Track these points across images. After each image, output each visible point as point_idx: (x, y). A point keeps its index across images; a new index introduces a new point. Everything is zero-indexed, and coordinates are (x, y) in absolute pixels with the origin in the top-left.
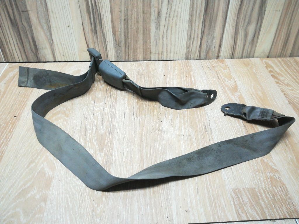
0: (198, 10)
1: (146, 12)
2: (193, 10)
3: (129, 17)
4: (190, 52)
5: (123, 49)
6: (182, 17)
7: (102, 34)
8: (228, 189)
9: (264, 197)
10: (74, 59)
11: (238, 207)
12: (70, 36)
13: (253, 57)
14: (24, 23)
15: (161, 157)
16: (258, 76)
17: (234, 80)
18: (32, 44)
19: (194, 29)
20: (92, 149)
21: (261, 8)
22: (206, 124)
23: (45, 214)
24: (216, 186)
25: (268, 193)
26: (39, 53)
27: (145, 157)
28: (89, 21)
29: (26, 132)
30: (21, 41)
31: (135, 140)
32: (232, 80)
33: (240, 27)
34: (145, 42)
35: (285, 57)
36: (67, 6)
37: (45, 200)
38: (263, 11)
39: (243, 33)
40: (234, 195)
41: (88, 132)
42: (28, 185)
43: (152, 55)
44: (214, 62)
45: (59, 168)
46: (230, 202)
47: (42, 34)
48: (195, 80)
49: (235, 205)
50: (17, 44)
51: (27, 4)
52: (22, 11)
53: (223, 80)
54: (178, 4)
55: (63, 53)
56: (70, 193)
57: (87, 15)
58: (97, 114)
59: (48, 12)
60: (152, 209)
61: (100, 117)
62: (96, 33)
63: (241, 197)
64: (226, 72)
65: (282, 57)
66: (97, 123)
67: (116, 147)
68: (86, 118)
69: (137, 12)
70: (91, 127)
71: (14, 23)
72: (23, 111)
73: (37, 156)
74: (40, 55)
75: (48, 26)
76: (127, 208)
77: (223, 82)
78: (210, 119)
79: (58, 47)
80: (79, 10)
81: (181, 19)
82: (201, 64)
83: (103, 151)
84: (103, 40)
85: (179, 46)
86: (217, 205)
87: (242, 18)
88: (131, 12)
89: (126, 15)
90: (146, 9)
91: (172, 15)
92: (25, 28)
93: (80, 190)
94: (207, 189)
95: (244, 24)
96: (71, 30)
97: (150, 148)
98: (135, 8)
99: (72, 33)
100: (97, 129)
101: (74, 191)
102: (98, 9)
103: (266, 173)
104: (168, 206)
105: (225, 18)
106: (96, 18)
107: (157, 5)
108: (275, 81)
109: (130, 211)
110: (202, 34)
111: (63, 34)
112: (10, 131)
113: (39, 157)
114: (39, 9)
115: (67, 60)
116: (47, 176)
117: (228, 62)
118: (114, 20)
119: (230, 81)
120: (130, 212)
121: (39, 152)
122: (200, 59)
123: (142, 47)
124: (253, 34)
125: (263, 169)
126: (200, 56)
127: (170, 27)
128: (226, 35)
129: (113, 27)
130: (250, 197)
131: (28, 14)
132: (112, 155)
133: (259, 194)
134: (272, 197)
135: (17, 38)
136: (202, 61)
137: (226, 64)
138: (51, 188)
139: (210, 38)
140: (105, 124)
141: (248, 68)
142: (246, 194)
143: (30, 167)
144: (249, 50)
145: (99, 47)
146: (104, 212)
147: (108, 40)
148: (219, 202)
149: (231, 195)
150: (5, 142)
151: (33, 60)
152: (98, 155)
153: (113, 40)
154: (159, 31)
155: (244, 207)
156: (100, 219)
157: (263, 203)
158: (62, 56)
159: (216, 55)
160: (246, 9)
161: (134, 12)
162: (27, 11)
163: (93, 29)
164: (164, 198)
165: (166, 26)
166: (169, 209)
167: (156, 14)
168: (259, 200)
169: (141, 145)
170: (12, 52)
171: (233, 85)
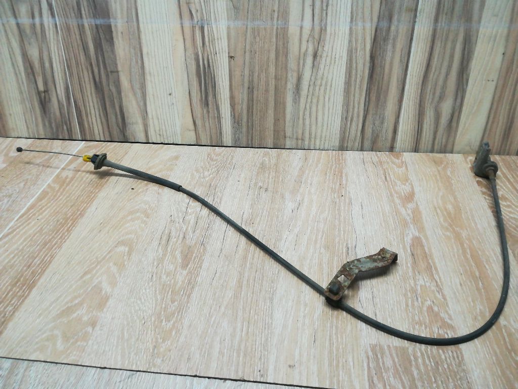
0: (358, 76)
1: (279, 77)
2: (350, 76)
3: (255, 85)
4: (347, 138)
5: (244, 130)
6: (333, 85)
7: (215, 107)
8: (363, 342)
9: (421, 363)
10: (175, 140)
11: (374, 372)
12: (170, 107)
13: (452, 152)
14: (111, 87)
15: (269, 286)
16: (453, 182)
17: (412, 184)
18: (119, 117)
19: (352, 103)
20: (172, 263)
21: (461, 75)
22: (350, 246)
23: (90, 342)
24: (344, 337)
25: (429, 357)
26: (127, 129)
27: (245, 282)
28: (199, 89)
29: (88, 232)
30: (105, 112)
31: (235, 258)
32: (407, 184)
33: (428, 104)
34: (277, 120)
35: (508, 154)
36: (170, 66)
37: (93, 324)
38: (465, 80)
39: (432, 113)
40: (370, 354)
41: (172, 240)
42: (77, 302)
43: (287, 139)
44: (384, 156)
45: (121, 284)
46: (363, 362)
47: (134, 102)
48: (347, 180)
49: (369, 368)
50: (100, 115)
51: (118, 62)
52: (111, 72)
53: (393, 184)
54: (327, 68)
55: (160, 131)
56: (130, 319)
57: (196, 80)
58: (190, 216)
59: (144, 74)
60: (238, 356)
61: (192, 221)
62: (207, 104)
63: (382, 358)
64: (400, 172)
65: (503, 155)
66: (186, 229)
67: (205, 265)
68: (173, 221)
69: (267, 77)
70: (178, 234)
71: (98, 87)
72: (90, 205)
73: (96, 266)
74: (128, 133)
75: (143, 93)
76: (204, 350)
77: (391, 187)
78: (358, 238)
79: (153, 122)
80: (186, 73)
81: (333, 89)
82: (362, 157)
83: (186, 269)
84: (216, 115)
85: (329, 129)
86: (340, 365)
87: (429, 90)
88: (258, 76)
89: (251, 82)
90: (280, 74)
91: (318, 82)
92: (112, 94)
93: (144, 318)
94: (330, 340)
95: (433, 99)
96: (173, 99)
97: (256, 271)
98: (264, 71)
99: (174, 103)
100: (184, 237)
101: (135, 318)
102: (212, 72)
103: (432, 328)
104: (264, 355)
105: (401, 89)
106: (208, 83)
107: (296, 68)
108: (481, 191)
109: (206, 354)
110: (366, 113)
111: (162, 104)
112: (67, 230)
113: (98, 267)
114: (133, 70)
115: (164, 141)
116: (104, 292)
117: (408, 156)
118: (233, 88)
119: (403, 186)
120: (206, 356)
121: (99, 260)
122: (362, 150)
123: (272, 128)
124: (450, 116)
125: (428, 322)
126: (362, 146)
127: (315, 101)
128: (404, 114)
129: (232, 98)
130: (396, 360)
131: (118, 76)
132: (198, 275)
133: (412, 358)
134: (433, 365)
135: (100, 107)
136: (365, 153)
137: (404, 160)
138: (105, 310)
139: (378, 118)
140: (198, 232)
141: (439, 168)
142: (391, 355)
143: (84, 279)
144: (444, 140)
145: (210, 124)
146: (170, 351)
147: (223, 116)
148: (344, 361)
149: (366, 352)
150: (59, 243)
151: (119, 138)
152: (179, 273)
153: (231, 116)
154: (299, 105)
155: (384, 374)
156: (163, 360)
157: (415, 373)
158: (158, 136)
159: (388, 145)
160: (435, 76)
161: (263, 76)
162: (118, 72)
163: (204, 98)
164: (261, 343)
165: (309, 97)
166: (264, 360)
167: (294, 80)
168: (411, 365)
169: (244, 266)
170: (91, 127)
171: (408, 191)
